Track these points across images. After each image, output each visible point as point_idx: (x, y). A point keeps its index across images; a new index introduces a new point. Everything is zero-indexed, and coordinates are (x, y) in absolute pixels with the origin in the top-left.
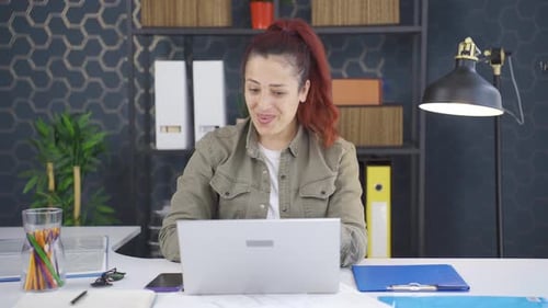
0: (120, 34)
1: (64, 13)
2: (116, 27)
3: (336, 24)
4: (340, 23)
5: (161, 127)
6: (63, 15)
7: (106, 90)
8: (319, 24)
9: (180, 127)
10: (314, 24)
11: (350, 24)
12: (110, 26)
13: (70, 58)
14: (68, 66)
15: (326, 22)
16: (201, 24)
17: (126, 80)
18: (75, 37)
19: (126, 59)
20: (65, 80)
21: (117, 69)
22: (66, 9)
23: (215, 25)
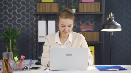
0: (30, 15)
1: (16, 10)
2: (29, 14)
3: (84, 12)
4: (85, 12)
5: (40, 37)
6: (16, 11)
7: (26, 29)
8: (80, 12)
9: (44, 37)
10: (79, 12)
11: (88, 12)
12: (27, 13)
13: (17, 21)
14: (17, 23)
15: (82, 11)
16: (52, 12)
17: (31, 26)
18: (19, 16)
19: (31, 21)
20: (16, 26)
21: (29, 24)
22: (17, 9)
23: (55, 12)
